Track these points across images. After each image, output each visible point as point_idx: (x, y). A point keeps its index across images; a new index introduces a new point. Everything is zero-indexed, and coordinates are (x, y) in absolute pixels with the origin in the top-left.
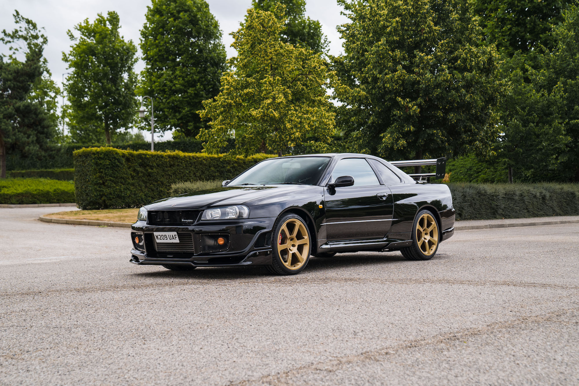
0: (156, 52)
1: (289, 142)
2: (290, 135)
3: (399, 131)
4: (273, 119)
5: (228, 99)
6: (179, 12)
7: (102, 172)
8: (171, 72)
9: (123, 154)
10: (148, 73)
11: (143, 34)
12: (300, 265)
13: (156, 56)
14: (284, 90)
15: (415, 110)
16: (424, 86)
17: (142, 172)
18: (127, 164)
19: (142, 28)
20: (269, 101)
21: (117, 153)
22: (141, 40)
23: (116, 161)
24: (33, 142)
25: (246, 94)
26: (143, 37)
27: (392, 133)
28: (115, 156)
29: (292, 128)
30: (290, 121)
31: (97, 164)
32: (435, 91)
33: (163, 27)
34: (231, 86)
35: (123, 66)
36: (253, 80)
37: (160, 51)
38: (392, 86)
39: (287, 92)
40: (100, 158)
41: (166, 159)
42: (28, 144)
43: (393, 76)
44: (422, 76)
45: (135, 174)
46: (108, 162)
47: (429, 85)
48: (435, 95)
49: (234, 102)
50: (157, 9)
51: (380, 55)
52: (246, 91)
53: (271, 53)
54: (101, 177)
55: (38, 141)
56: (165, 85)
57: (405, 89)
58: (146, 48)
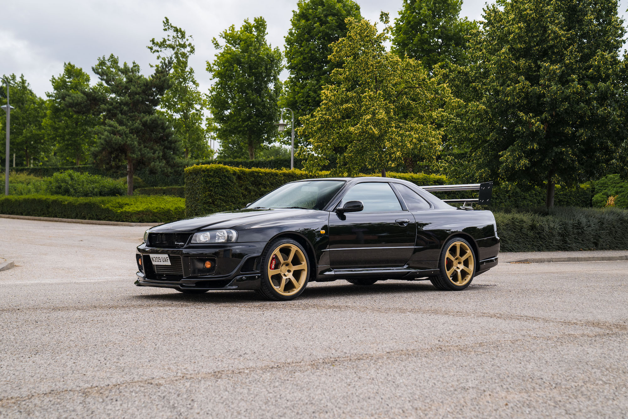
0: (300, 60)
1: (390, 162)
2: (390, 154)
3: (522, 149)
4: (372, 136)
5: (326, 114)
6: (326, 16)
7: (211, 191)
8: (316, 82)
9: (234, 171)
10: (293, 82)
11: (288, 41)
12: (295, 291)
13: (300, 64)
14: (386, 104)
16: (550, 100)
17: (254, 191)
18: (239, 183)
19: (287, 35)
20: (369, 117)
21: (227, 171)
22: (286, 48)
23: (227, 179)
24: (158, 157)
25: (346, 109)
26: (288, 45)
27: (513, 151)
28: (226, 173)
29: (392, 147)
30: (390, 139)
31: (206, 182)
32: (563, 105)
33: (309, 33)
34: (330, 101)
35: (268, 75)
36: (354, 94)
37: (304, 58)
39: (388, 107)
40: (209, 176)
41: (281, 177)
42: (154, 160)
43: (515, 88)
44: (548, 88)
45: (246, 193)
46: (217, 180)
47: (556, 98)
48: (562, 109)
49: (333, 118)
50: (303, 13)
51: (502, 65)
52: (345, 106)
53: (372, 65)
54: (211, 196)
55: (165, 157)
56: (309, 96)
57: (529, 103)
58: (290, 55)
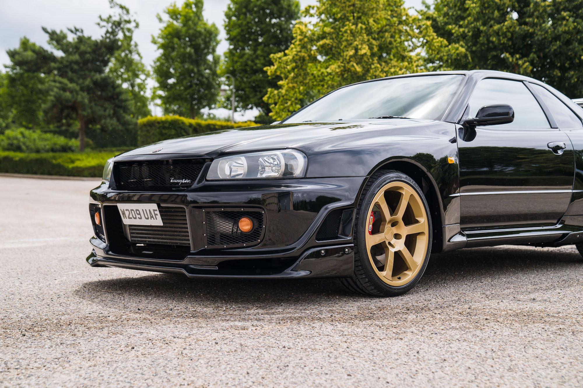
0: (238, 32)
5: (300, 51)
8: (253, 52)
9: (190, 123)
10: (231, 54)
11: (227, 15)
12: (409, 276)
13: (238, 36)
14: (369, 40)
15: (525, 68)
16: (540, 38)
19: (225, 10)
20: (351, 53)
21: (183, 123)
22: (225, 22)
23: (183, 131)
24: (109, 115)
25: (323, 46)
26: (227, 18)
28: (182, 125)
32: (553, 45)
35: (208, 48)
37: (242, 31)
38: (499, 40)
39: (371, 44)
40: (164, 128)
42: (105, 118)
43: (501, 28)
46: (173, 132)
47: (545, 38)
48: (552, 50)
51: (484, 3)
52: (322, 42)
55: (116, 114)
56: (247, 65)
57: (514, 44)
58: (229, 28)
